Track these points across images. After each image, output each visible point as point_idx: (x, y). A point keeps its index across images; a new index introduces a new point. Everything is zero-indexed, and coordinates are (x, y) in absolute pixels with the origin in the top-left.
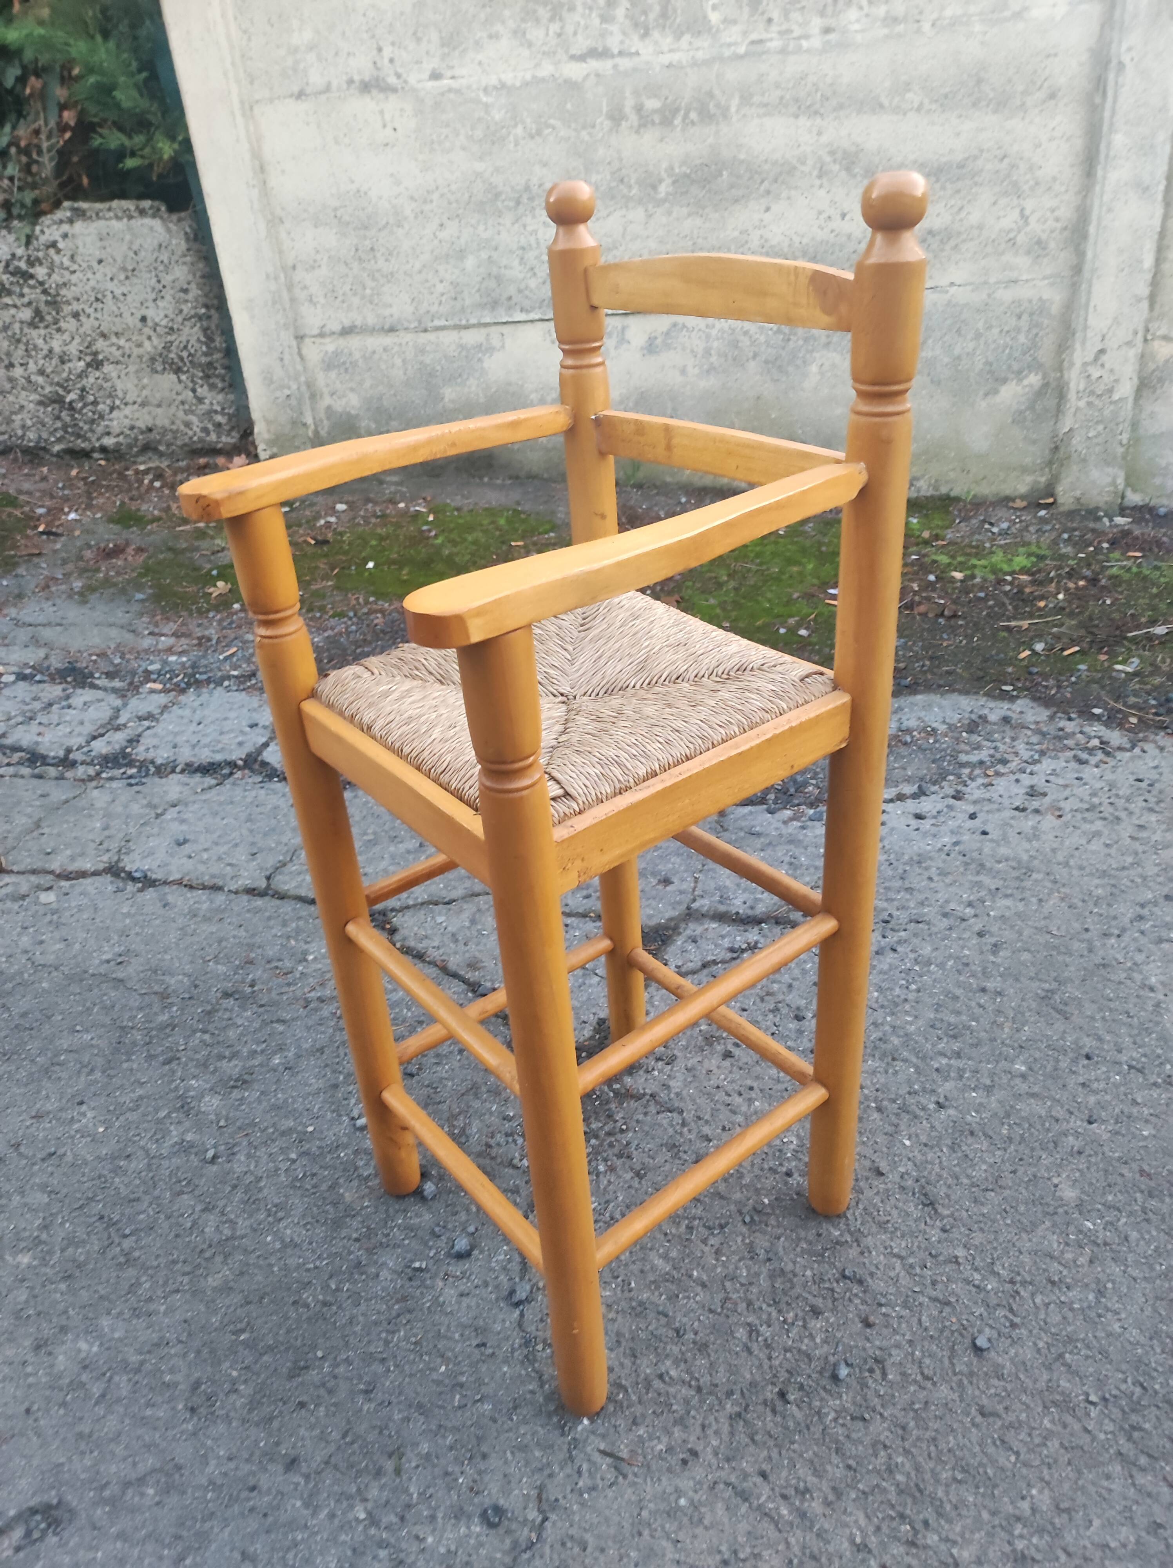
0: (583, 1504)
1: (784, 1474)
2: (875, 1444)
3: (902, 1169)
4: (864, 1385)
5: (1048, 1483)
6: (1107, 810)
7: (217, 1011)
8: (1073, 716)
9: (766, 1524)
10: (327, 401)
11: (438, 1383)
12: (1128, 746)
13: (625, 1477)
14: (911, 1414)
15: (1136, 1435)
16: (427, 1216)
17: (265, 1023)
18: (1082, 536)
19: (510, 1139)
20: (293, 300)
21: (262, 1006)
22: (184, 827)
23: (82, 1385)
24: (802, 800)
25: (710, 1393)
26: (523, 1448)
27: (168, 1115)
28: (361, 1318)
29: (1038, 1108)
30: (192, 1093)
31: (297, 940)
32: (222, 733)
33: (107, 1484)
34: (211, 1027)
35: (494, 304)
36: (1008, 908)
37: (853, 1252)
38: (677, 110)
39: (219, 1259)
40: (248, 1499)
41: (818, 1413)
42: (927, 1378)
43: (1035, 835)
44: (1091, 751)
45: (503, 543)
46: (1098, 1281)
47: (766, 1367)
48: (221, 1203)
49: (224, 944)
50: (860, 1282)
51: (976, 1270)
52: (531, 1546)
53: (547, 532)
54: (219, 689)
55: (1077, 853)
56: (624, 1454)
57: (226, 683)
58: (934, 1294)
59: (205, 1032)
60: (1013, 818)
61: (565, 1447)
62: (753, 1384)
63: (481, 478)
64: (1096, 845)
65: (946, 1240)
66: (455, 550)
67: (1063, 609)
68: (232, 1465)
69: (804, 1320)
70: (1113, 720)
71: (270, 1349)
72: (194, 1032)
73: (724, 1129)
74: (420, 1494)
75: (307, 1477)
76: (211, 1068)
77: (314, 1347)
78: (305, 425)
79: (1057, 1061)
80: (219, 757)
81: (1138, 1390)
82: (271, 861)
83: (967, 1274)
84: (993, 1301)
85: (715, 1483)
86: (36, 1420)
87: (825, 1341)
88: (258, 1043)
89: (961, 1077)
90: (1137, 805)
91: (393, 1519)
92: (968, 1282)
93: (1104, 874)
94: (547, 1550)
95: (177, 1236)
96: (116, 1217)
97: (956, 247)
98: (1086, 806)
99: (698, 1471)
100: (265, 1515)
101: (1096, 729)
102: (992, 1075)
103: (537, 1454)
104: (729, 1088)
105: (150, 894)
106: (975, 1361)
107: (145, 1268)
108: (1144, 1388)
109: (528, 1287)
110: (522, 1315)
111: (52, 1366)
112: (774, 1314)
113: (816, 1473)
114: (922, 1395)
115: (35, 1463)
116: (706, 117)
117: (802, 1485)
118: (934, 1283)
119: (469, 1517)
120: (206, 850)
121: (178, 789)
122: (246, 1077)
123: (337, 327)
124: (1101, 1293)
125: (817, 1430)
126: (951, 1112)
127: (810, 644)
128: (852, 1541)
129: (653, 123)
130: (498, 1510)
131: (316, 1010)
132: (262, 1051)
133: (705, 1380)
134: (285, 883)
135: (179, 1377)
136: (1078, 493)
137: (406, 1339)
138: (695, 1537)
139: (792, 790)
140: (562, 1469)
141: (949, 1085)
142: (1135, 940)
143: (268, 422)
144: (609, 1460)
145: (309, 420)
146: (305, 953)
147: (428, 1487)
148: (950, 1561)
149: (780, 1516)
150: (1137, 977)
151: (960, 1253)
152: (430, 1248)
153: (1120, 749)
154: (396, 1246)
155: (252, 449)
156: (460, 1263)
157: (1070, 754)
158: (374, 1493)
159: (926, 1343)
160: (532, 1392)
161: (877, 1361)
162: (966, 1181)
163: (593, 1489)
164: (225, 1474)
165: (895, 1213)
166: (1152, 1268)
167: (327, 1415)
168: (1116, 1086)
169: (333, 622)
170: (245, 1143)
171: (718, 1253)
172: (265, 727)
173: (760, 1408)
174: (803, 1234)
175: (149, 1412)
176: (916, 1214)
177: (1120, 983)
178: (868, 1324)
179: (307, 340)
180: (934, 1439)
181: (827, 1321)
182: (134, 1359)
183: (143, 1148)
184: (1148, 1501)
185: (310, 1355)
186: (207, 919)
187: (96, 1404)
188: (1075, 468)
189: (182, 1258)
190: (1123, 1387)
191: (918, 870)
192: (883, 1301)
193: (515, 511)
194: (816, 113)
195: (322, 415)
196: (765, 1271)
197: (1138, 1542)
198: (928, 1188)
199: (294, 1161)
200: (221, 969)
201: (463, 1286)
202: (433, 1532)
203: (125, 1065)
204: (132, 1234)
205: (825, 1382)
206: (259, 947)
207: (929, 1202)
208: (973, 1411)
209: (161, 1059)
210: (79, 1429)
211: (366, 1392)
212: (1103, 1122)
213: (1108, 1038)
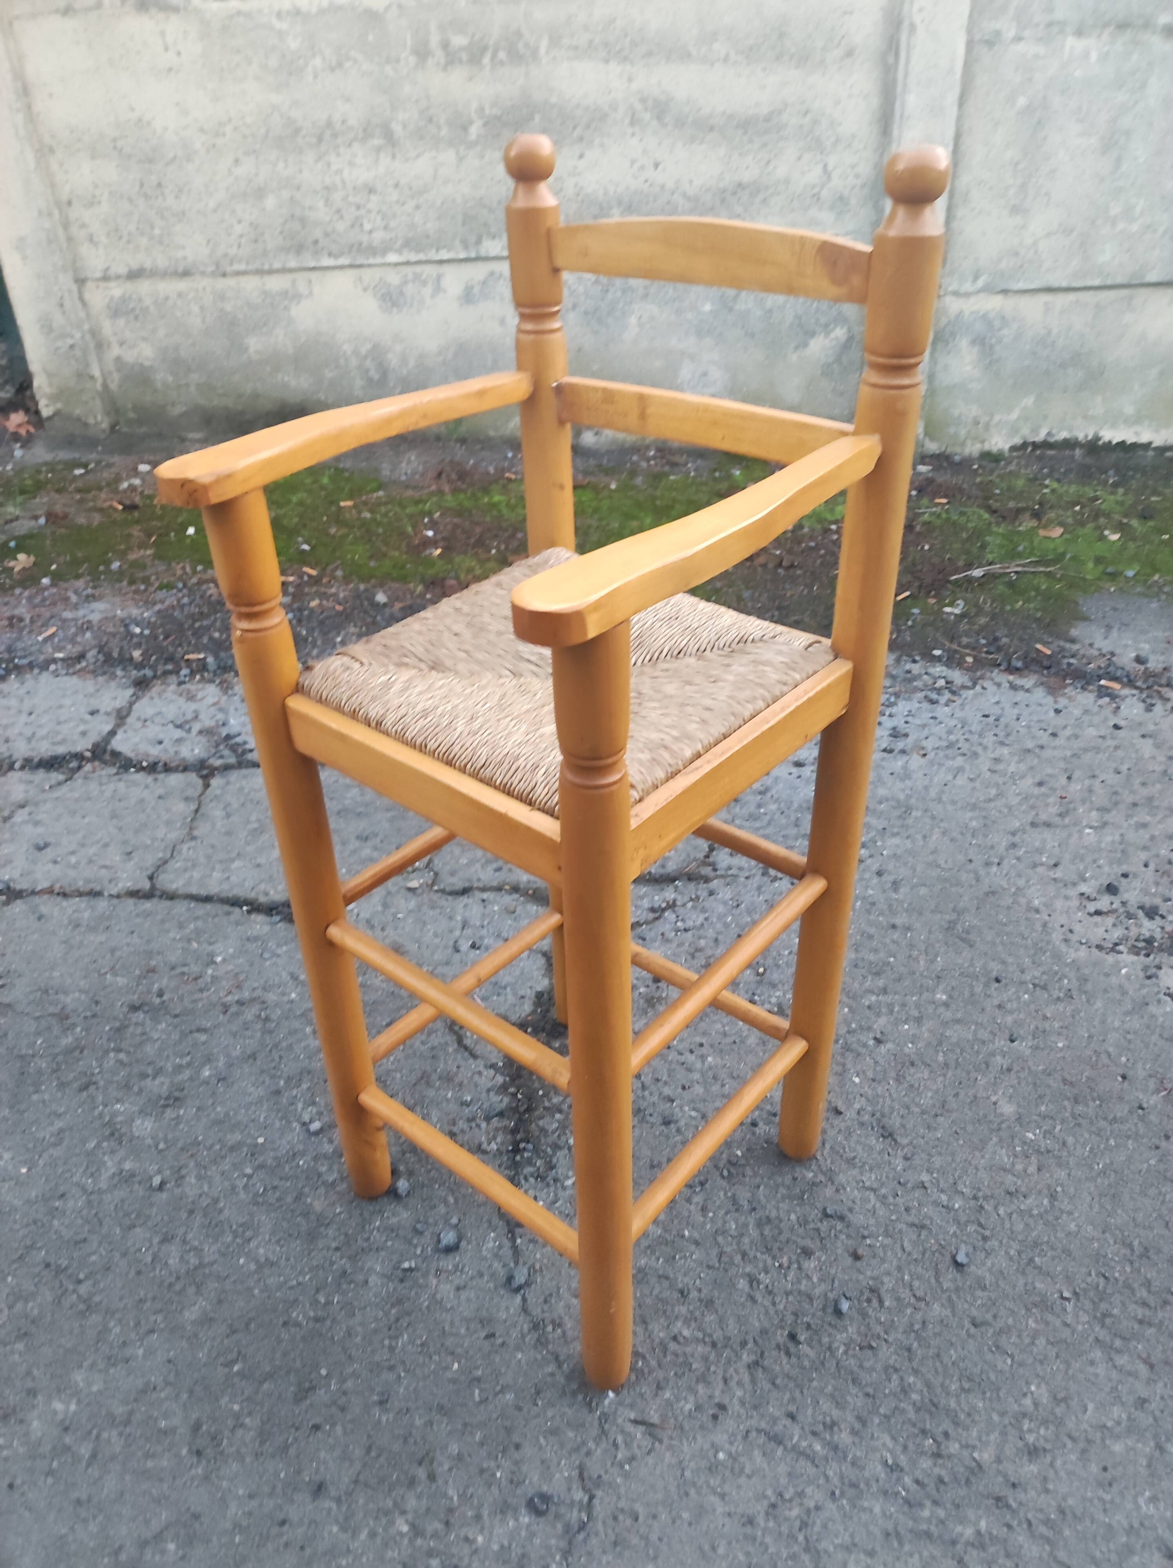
0: (626, 1476)
1: (810, 1411)
2: (886, 1368)
3: (857, 1106)
4: (864, 1315)
5: (1043, 1378)
6: (965, 747)
7: (127, 1027)
8: (917, 658)
9: (802, 1462)
10: (116, 351)
11: (454, 1381)
12: (970, 684)
13: (661, 1442)
14: (913, 1335)
15: (1108, 1321)
16: (405, 1215)
17: (184, 1035)
20: (70, 239)
21: (176, 1016)
22: (40, 830)
23: (67, 1449)
25: (726, 1346)
26: (554, 1432)
27: (98, 1145)
28: (359, 1329)
29: (966, 1033)
30: (119, 1119)
31: (198, 943)
32: (59, 723)
33: (121, 1548)
34: (124, 1045)
35: (299, 249)
36: (898, 846)
37: (829, 1191)
38: (485, 49)
39: (191, 1290)
40: (280, 1535)
41: (830, 1348)
42: (918, 1299)
43: (906, 775)
44: (939, 691)
45: (332, 503)
46: (1049, 1187)
47: (772, 1312)
48: (181, 1232)
49: (118, 954)
50: (842, 1218)
51: (942, 1191)
52: (582, 1527)
53: (375, 491)
54: (45, 674)
55: (946, 789)
56: (655, 1419)
57: (52, 667)
58: (910, 1219)
59: (118, 1050)
60: (883, 759)
61: (596, 1423)
62: (764, 1332)
64: (961, 781)
65: (910, 1167)
66: (280, 512)
68: (254, 1503)
69: (799, 1263)
70: (952, 660)
71: (269, 1376)
72: (107, 1052)
73: (684, 1088)
74: (459, 1496)
75: (338, 1500)
76: (136, 1089)
77: (317, 1367)
78: (92, 378)
79: (972, 987)
80: (61, 750)
81: (1102, 1281)
82: (150, 860)
83: (935, 1196)
84: (963, 1219)
85: (748, 1432)
86: (23, 1494)
87: (821, 1280)
88: (182, 1057)
89: (891, 1012)
90: (989, 739)
91: (439, 1526)
92: (936, 1204)
93: (974, 807)
94: (600, 1527)
95: (139, 1273)
96: (64, 1263)
97: (764, 201)
98: (945, 744)
99: (728, 1423)
100: (302, 1548)
101: (939, 669)
102: (918, 1006)
103: (571, 1434)
104: (680, 1047)
105: (18, 907)
106: (958, 1276)
107: (110, 1312)
108: (1106, 1278)
109: (525, 1271)
110: (524, 1300)
111: (27, 1434)
112: (769, 1261)
113: (839, 1406)
114: (919, 1316)
116: (516, 57)
117: (828, 1419)
118: (907, 1210)
119: (516, 1510)
121: (21, 787)
122: (177, 1094)
123: (123, 270)
124: (1053, 1197)
125: (831, 1365)
126: (890, 1045)
128: (885, 1463)
129: (461, 61)
130: (545, 1498)
131: (237, 1014)
132: (189, 1065)
133: (718, 1335)
134: (172, 882)
135: (176, 1421)
137: (411, 1341)
138: (739, 1487)
140: (597, 1445)
141: (882, 1021)
142: (1013, 866)
143: (50, 375)
144: (642, 1428)
145: (96, 372)
146: (212, 955)
147: (467, 1487)
148: (974, 1464)
149: (815, 1453)
150: (1023, 901)
151: (925, 1177)
152: (416, 1247)
153: (964, 687)
154: (379, 1249)
155: (30, 404)
156: (450, 1257)
157: (921, 695)
158: (411, 1503)
159: (912, 1267)
160: (552, 1375)
162: (917, 1110)
163: (632, 1459)
164: (250, 1514)
165: (859, 1148)
166: (1091, 1168)
167: (345, 1433)
168: (1027, 1004)
169: (161, 594)
170: (192, 1164)
171: (704, 1210)
172: (108, 714)
173: (775, 1353)
174: (780, 1180)
175: (150, 1464)
176: (879, 1147)
177: (1009, 908)
178: (856, 1257)
179: (90, 285)
180: (938, 1355)
181: (819, 1260)
182: (120, 1410)
183: (77, 1184)
184: (1131, 1379)
185: (313, 1376)
186: (93, 929)
187: (89, 1465)
189: (150, 1296)
190: (1089, 1280)
192: (866, 1233)
193: (336, 469)
194: (625, 59)
195: (110, 366)
196: (751, 1221)
197: (1129, 1418)
198: (885, 1121)
199: (250, 1177)
200: (121, 981)
201: (458, 1279)
202: (481, 1531)
203: (35, 1097)
204: (87, 1278)
205: (829, 1318)
206: (159, 953)
207: (888, 1135)
208: (967, 1323)
209: (75, 1085)
210: (74, 1495)
211: (381, 1403)
212: (1023, 1039)
213: (1010, 960)
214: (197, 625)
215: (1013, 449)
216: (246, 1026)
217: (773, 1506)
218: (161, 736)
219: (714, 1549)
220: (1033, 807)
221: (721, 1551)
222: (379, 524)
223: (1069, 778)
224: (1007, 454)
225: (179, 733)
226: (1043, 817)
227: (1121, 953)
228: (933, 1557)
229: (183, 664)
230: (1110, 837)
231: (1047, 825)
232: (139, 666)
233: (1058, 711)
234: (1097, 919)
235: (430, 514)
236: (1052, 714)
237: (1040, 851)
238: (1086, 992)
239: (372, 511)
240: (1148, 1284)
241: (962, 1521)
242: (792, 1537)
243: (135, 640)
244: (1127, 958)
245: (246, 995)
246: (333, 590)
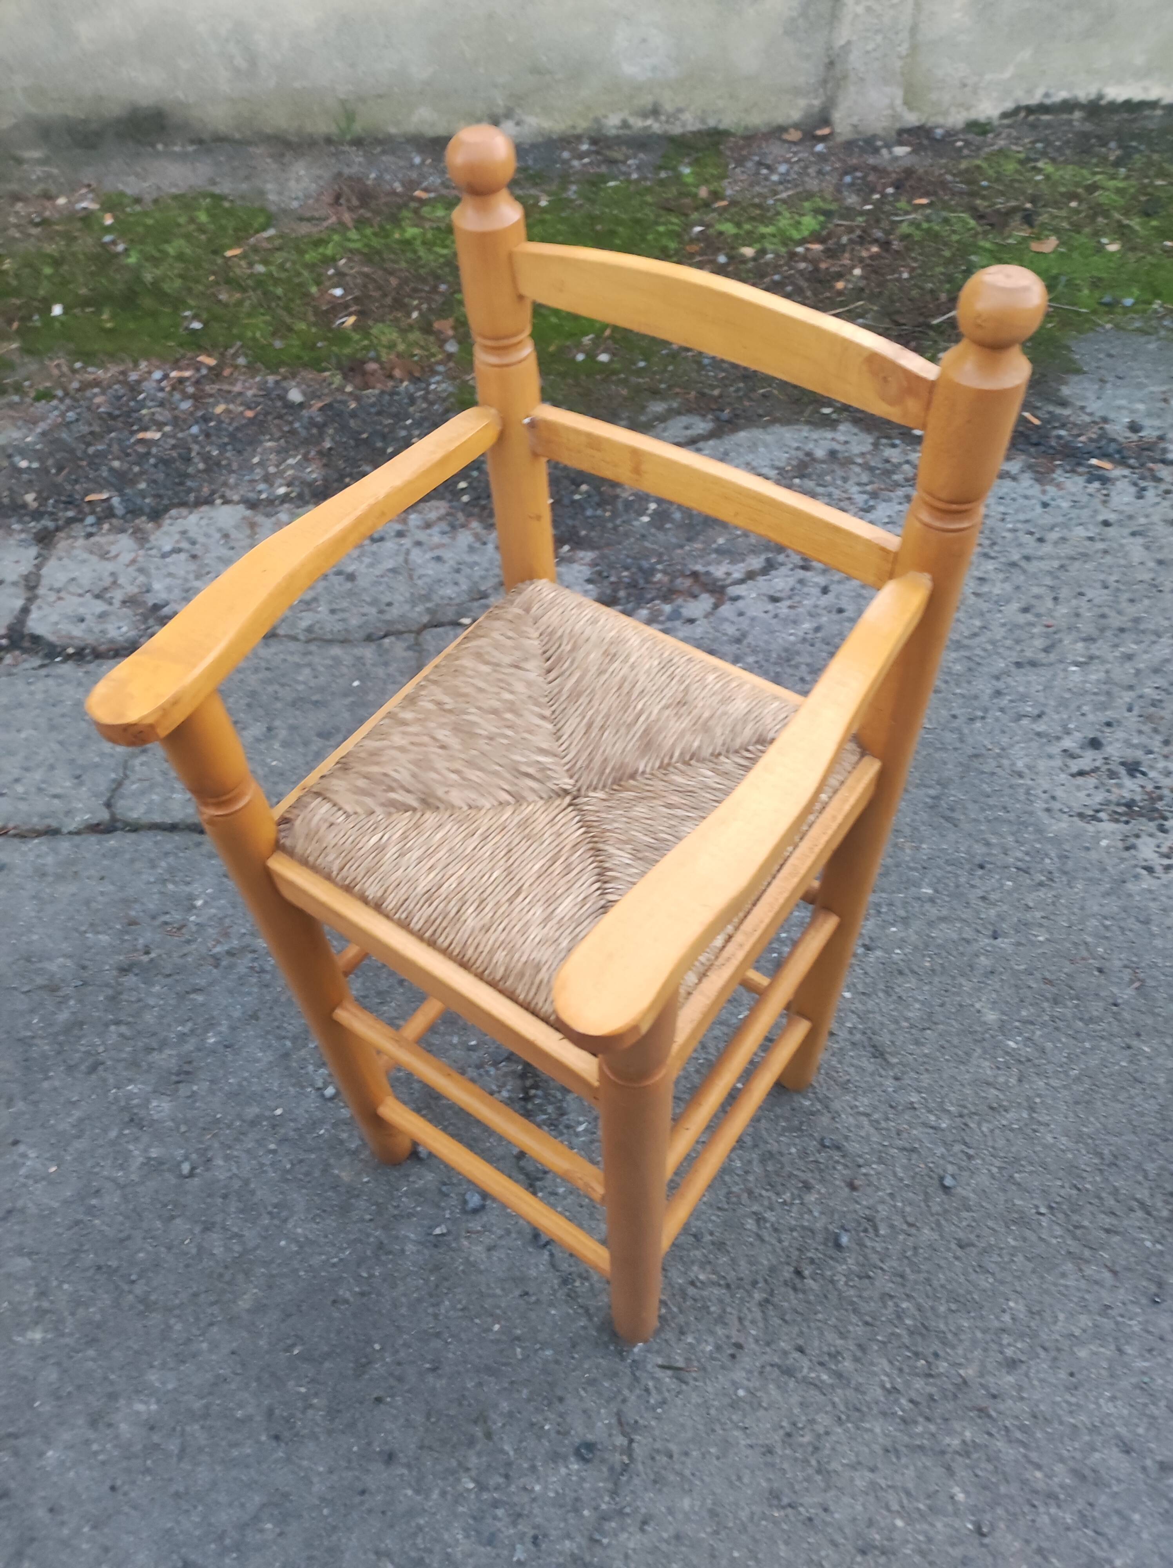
0: (658, 1418)
1: (816, 1343)
2: (882, 1297)
3: (849, 1024)
4: (862, 1245)
5: (1020, 1294)
7: (120, 993)
9: (813, 1392)
11: (497, 1342)
13: (686, 1383)
14: (906, 1261)
15: (1079, 1232)
16: (430, 1176)
17: (182, 997)
18: (863, 178)
19: (482, 1071)
21: (169, 975)
23: (156, 1446)
24: (654, 593)
25: (739, 1287)
26: (592, 1382)
27: (121, 1135)
29: (951, 933)
30: (135, 1102)
31: (175, 883)
33: (224, 1532)
34: (122, 1016)
37: (825, 1120)
39: (240, 1277)
40: (362, 1503)
41: (832, 1282)
42: (910, 1225)
45: (215, 252)
46: (1028, 1098)
47: (778, 1250)
48: (219, 1218)
49: (94, 905)
50: (838, 1148)
51: (930, 1111)
52: (625, 1468)
53: (264, 229)
56: (681, 1363)
58: (900, 1143)
59: (118, 1023)
61: (628, 1371)
62: (773, 1269)
63: (153, 145)
65: (901, 1088)
66: (158, 272)
67: (862, 290)
68: (335, 1477)
69: (800, 1197)
71: (327, 1356)
72: (107, 1025)
74: (515, 1450)
75: (409, 1466)
76: (144, 1066)
77: (369, 1342)
79: (957, 877)
81: (1074, 1192)
82: (103, 781)
83: (924, 1118)
84: (950, 1139)
85: (763, 1367)
86: (125, 1494)
87: (822, 1213)
88: (183, 1023)
89: (879, 912)
91: (501, 1480)
92: (925, 1125)
94: (640, 1467)
95: (187, 1266)
96: (114, 1263)
99: (746, 1361)
100: (383, 1513)
102: (905, 904)
103: (607, 1384)
106: (945, 1199)
107: (168, 1310)
108: (1078, 1189)
110: (552, 1255)
111: (117, 1437)
112: (773, 1198)
113: (842, 1336)
114: (910, 1242)
115: (144, 1535)
117: (833, 1349)
118: (899, 1133)
119: (565, 1458)
120: (17, 780)
122: (187, 1068)
124: (1032, 1109)
125: (833, 1297)
126: (879, 953)
127: (615, 372)
128: (883, 1387)
130: (590, 1446)
131: (231, 967)
132: (192, 1031)
133: (732, 1276)
134: (131, 809)
135: (250, 1410)
136: (855, 120)
137: (453, 1308)
138: (758, 1420)
139: (641, 582)
140: (631, 1392)
141: (870, 924)
142: (997, 720)
144: (669, 1373)
146: (191, 898)
147: (520, 1441)
148: (960, 1380)
149: (822, 1382)
150: (1005, 762)
151: (914, 1098)
152: (444, 1209)
154: (410, 1215)
156: (477, 1216)
157: (901, 493)
158: (473, 1461)
159: (904, 1193)
160: (584, 1328)
161: (868, 1219)
162: (906, 1024)
163: (663, 1403)
164: (332, 1488)
165: (852, 1070)
166: (1068, 1075)
167: (405, 1403)
168: (1009, 893)
169: (41, 406)
170: (216, 1145)
172: (15, 584)
173: (783, 1289)
174: (779, 1111)
175: (235, 1453)
176: (871, 1068)
177: (992, 773)
178: (853, 1187)
180: (928, 1280)
181: (819, 1192)
182: (198, 1405)
183: (109, 1178)
184: (1096, 1288)
185: (368, 1350)
186: (60, 878)
187: (180, 1459)
188: (852, 89)
189: (202, 1288)
190: (1063, 1192)
191: (789, 671)
192: (862, 1161)
193: (213, 196)
197: (1096, 1326)
198: (875, 1038)
199: (275, 1152)
200: (104, 938)
201: (488, 1239)
202: (538, 1480)
203: (46, 1085)
204: (140, 1277)
205: (831, 1252)
206: (136, 901)
207: (878, 1053)
208: (953, 1246)
209: (83, 1068)
210: (172, 1489)
211: (434, 1370)
212: (1006, 935)
213: (994, 840)
214: (91, 450)
215: (1005, 115)
216: (242, 980)
217: (789, 1435)
218: (82, 611)
219: (739, 1478)
220: (1018, 642)
221: (746, 1480)
222: (277, 281)
223: (1055, 599)
224: (996, 123)
225: (100, 606)
226: (1029, 654)
227: (1100, 820)
228: (925, 1467)
229: (87, 509)
230: (1096, 675)
231: (1033, 664)
232: (37, 515)
233: (1045, 505)
234: (1080, 780)
235: (333, 260)
236: (1039, 510)
237: (1023, 698)
238: (1065, 873)
239: (265, 262)
240: (1115, 1192)
241: (951, 1433)
242: (806, 1461)
243: (25, 477)
244: (1108, 826)
245: (235, 943)
246: (238, 388)
